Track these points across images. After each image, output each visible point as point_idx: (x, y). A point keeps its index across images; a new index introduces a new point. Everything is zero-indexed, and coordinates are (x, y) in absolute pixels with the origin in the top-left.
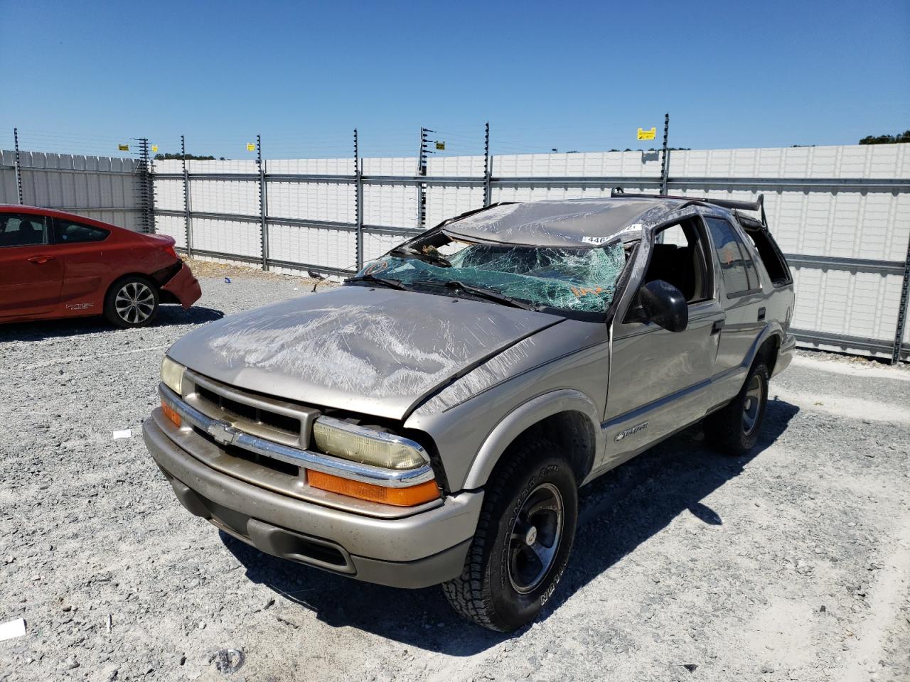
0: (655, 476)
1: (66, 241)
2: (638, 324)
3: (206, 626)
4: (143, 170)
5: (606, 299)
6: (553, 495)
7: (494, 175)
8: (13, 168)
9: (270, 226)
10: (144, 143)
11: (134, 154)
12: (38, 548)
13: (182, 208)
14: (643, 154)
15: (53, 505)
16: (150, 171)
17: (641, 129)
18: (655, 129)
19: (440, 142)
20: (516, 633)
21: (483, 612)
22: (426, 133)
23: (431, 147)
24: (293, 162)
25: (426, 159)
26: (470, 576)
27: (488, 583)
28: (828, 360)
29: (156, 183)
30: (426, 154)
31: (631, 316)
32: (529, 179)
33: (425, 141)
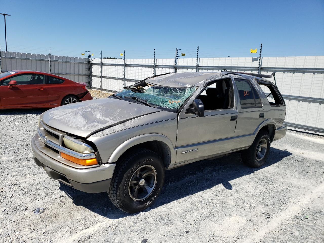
0: (217, 172)
1: (50, 83)
2: (192, 114)
3: (39, 200)
4: (89, 62)
5: (179, 105)
6: (152, 170)
7: (200, 65)
8: (49, 61)
9: (127, 82)
10: (90, 53)
11: (86, 57)
12: (4, 174)
13: (100, 75)
14: (253, 58)
15: (15, 162)
16: (91, 62)
17: (252, 49)
18: (257, 49)
19: (184, 53)
20: (133, 214)
21: (118, 204)
22: (178, 50)
23: (180, 55)
24: (138, 60)
25: (178, 59)
26: (113, 192)
27: (119, 195)
28: (318, 138)
29: (93, 66)
30: (178, 57)
31: (188, 111)
32: (212, 67)
33: (178, 53)
